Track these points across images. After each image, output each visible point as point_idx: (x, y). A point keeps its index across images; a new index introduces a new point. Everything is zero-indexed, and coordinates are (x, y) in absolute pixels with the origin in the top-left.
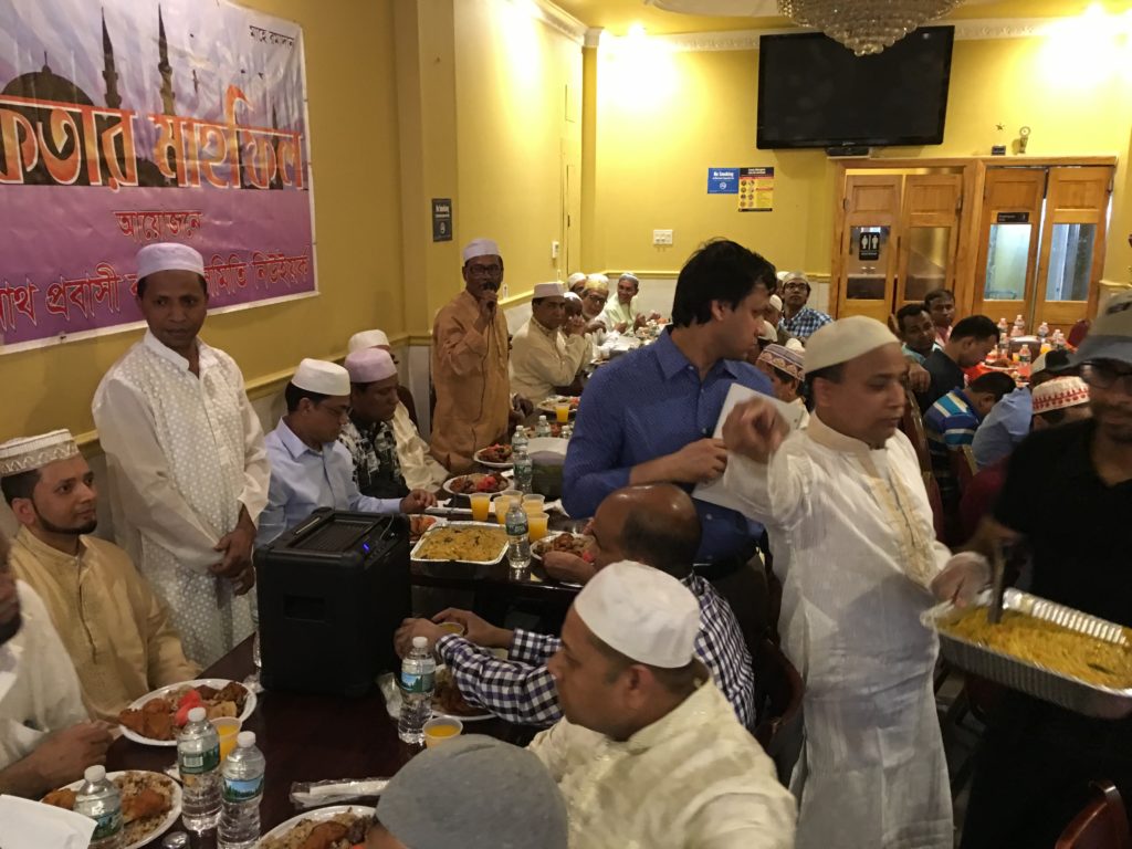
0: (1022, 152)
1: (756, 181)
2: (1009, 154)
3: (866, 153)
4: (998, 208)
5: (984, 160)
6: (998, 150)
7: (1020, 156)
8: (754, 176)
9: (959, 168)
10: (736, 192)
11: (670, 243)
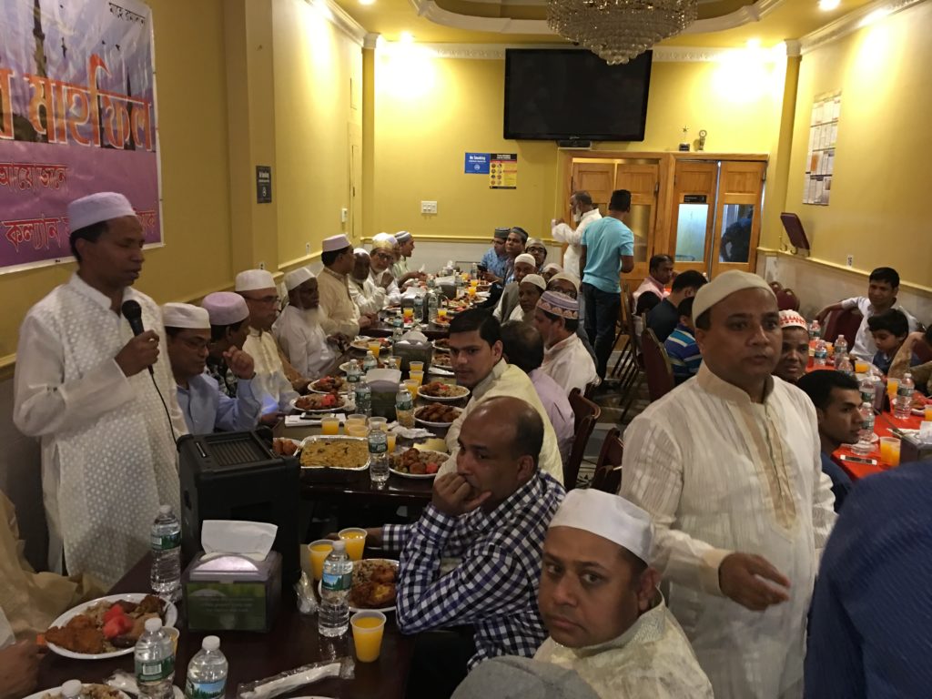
0: (701, 149)
1: (503, 164)
2: (692, 150)
3: (588, 146)
4: (684, 191)
5: (675, 155)
6: (684, 147)
7: (699, 152)
8: (501, 160)
9: (654, 160)
10: (488, 173)
11: (435, 212)
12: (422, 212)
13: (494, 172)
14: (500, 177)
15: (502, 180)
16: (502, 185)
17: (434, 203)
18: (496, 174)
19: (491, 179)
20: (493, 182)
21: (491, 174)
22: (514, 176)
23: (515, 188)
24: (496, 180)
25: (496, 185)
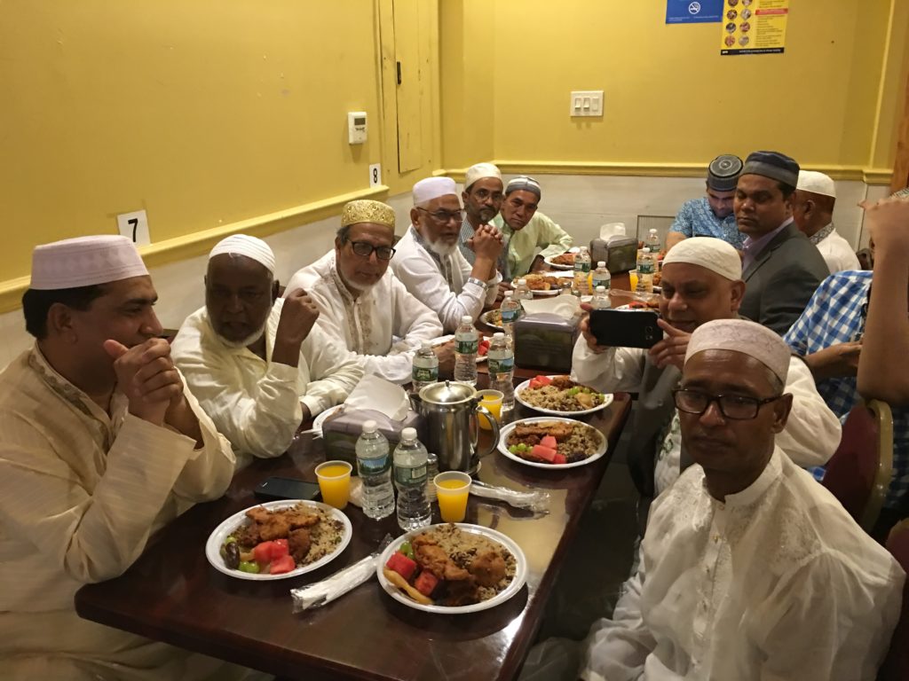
10: (719, 20)
11: (600, 114)
12: (573, 113)
13: (732, 16)
14: (746, 27)
15: (752, 34)
16: (751, 45)
17: (597, 94)
18: (738, 21)
19: (726, 34)
20: (730, 41)
21: (726, 21)
22: (780, 22)
23: (782, 50)
24: (737, 34)
25: (735, 46)
